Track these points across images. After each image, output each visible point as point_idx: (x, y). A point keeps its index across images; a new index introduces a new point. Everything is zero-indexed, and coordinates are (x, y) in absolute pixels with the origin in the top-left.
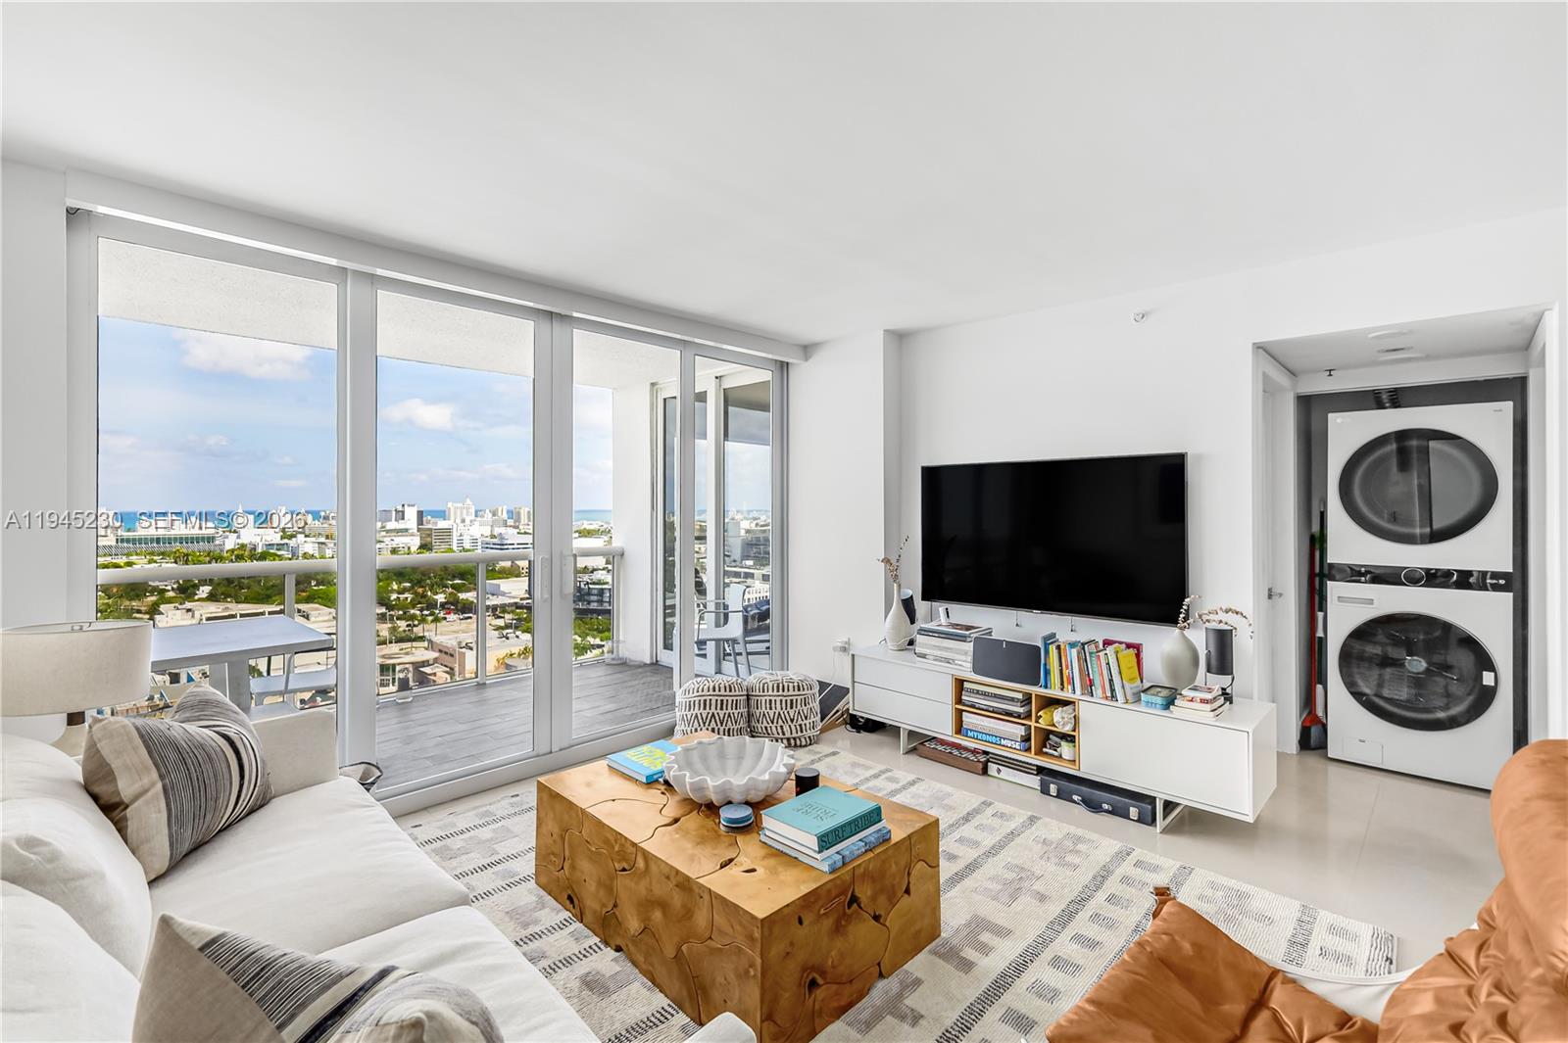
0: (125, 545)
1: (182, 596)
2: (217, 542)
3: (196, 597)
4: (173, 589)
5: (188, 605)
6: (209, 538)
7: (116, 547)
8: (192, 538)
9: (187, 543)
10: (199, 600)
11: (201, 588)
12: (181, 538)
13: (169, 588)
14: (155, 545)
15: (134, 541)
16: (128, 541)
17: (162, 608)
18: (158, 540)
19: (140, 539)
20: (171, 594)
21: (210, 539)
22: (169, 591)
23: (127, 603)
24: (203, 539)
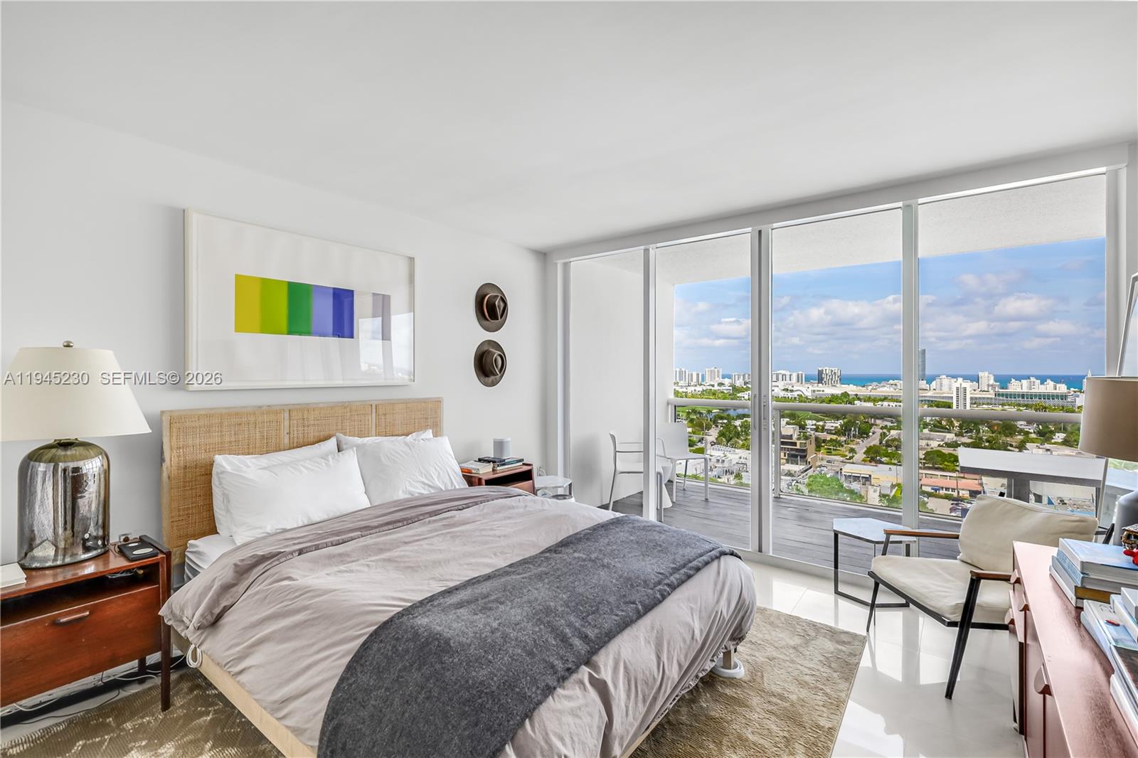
0: (1001, 398)
1: (1042, 438)
2: (1069, 400)
3: (1053, 441)
4: (1034, 432)
5: (1047, 446)
6: (1062, 396)
7: (996, 399)
8: (1048, 396)
9: (1044, 399)
10: (1055, 443)
11: (1057, 434)
12: (1040, 395)
13: (1032, 431)
14: (1021, 399)
15: (1007, 395)
16: (1003, 395)
17: (1028, 445)
18: (1023, 396)
19: (1011, 395)
20: (1033, 436)
21: (1064, 397)
22: (1031, 433)
23: (1004, 438)
24: (1057, 396)
